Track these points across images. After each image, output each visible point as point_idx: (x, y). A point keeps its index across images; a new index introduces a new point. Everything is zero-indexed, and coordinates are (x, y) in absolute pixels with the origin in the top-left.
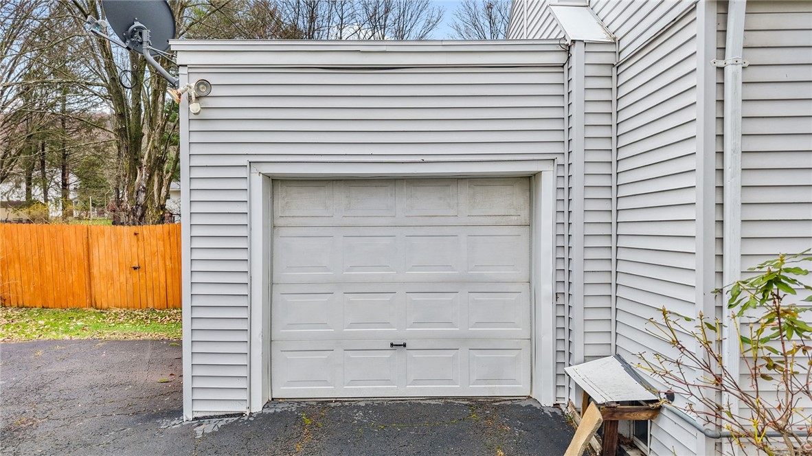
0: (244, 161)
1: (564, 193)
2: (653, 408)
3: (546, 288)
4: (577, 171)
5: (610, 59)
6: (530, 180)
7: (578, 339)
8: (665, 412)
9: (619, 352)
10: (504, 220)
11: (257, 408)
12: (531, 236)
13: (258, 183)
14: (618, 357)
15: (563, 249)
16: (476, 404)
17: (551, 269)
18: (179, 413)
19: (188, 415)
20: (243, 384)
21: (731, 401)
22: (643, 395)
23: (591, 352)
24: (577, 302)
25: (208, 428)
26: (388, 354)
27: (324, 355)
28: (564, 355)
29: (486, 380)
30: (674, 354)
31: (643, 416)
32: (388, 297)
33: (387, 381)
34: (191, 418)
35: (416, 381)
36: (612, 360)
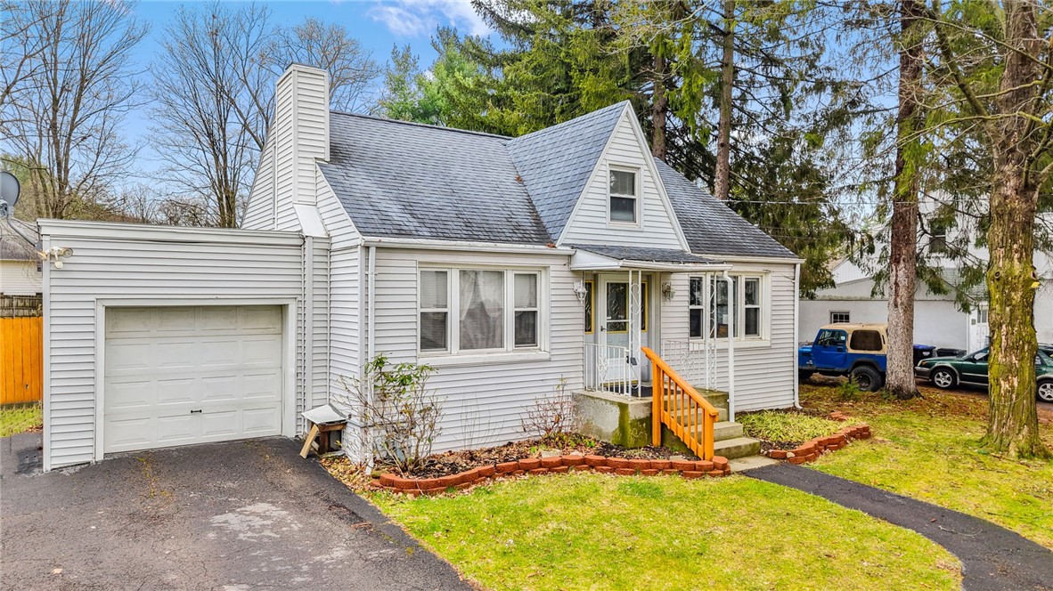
0: (93, 298)
1: (301, 316)
2: (343, 423)
3: (292, 370)
4: (309, 305)
5: (327, 246)
6: (282, 309)
7: (309, 397)
8: (348, 425)
9: (331, 402)
10: (266, 331)
11: (100, 458)
12: (282, 341)
13: (101, 312)
14: (330, 405)
15: (300, 348)
16: (246, 441)
17: (294, 360)
18: (41, 466)
19: (47, 466)
20: (90, 443)
21: (370, 413)
22: (338, 418)
23: (316, 403)
24: (308, 377)
25: (72, 471)
26: (189, 418)
27: (144, 422)
28: (301, 406)
29: (253, 428)
30: (346, 394)
31: (339, 428)
32: (189, 382)
33: (189, 435)
34: (49, 469)
35: (208, 433)
36: (327, 406)
